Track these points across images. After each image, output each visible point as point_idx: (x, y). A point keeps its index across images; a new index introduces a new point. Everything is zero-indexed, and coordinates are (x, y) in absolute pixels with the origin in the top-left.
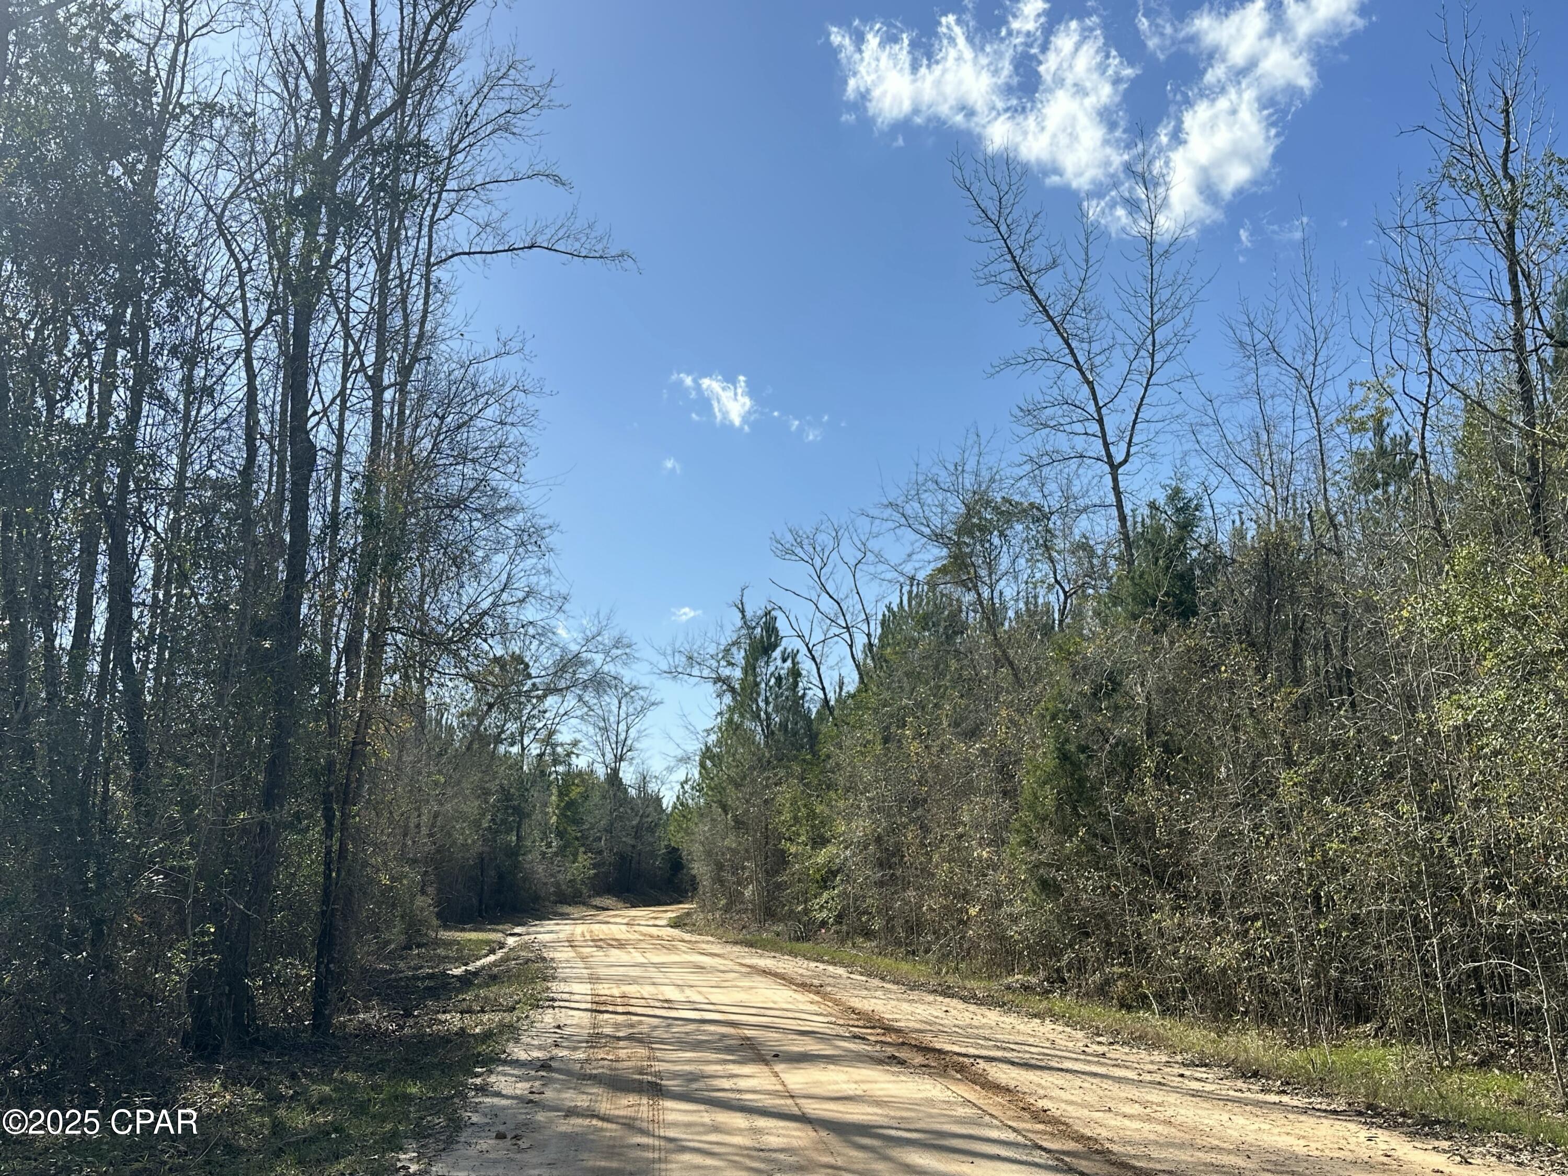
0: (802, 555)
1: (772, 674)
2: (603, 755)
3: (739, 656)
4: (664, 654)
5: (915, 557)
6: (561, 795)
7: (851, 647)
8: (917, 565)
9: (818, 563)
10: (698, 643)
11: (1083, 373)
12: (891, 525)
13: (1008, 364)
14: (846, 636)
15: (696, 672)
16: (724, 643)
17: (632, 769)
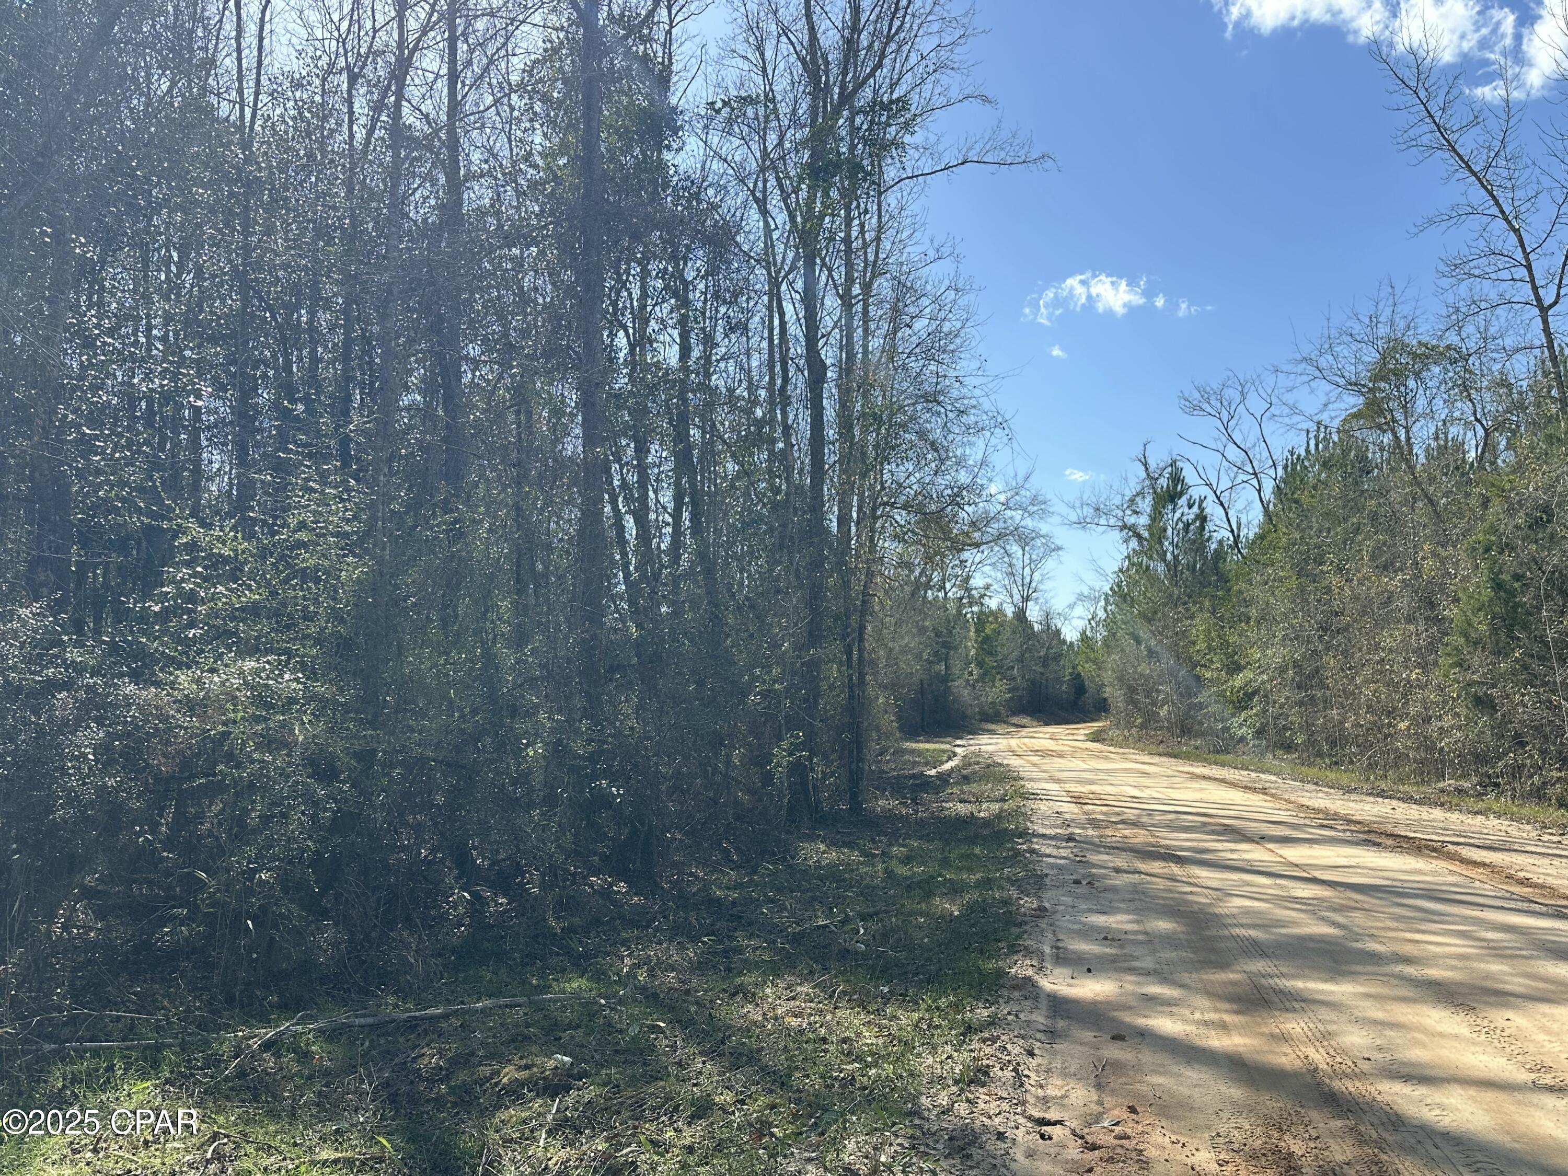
0: (1209, 409)
1: (1180, 519)
2: (1012, 597)
3: (1146, 505)
4: (1073, 507)
5: (1330, 406)
6: (977, 631)
7: (1259, 491)
8: (1333, 414)
9: (1225, 417)
10: (1104, 496)
11: (1509, 222)
12: (1305, 378)
13: (1431, 222)
14: (1255, 482)
15: (1103, 522)
16: (1128, 494)
17: (1037, 607)
